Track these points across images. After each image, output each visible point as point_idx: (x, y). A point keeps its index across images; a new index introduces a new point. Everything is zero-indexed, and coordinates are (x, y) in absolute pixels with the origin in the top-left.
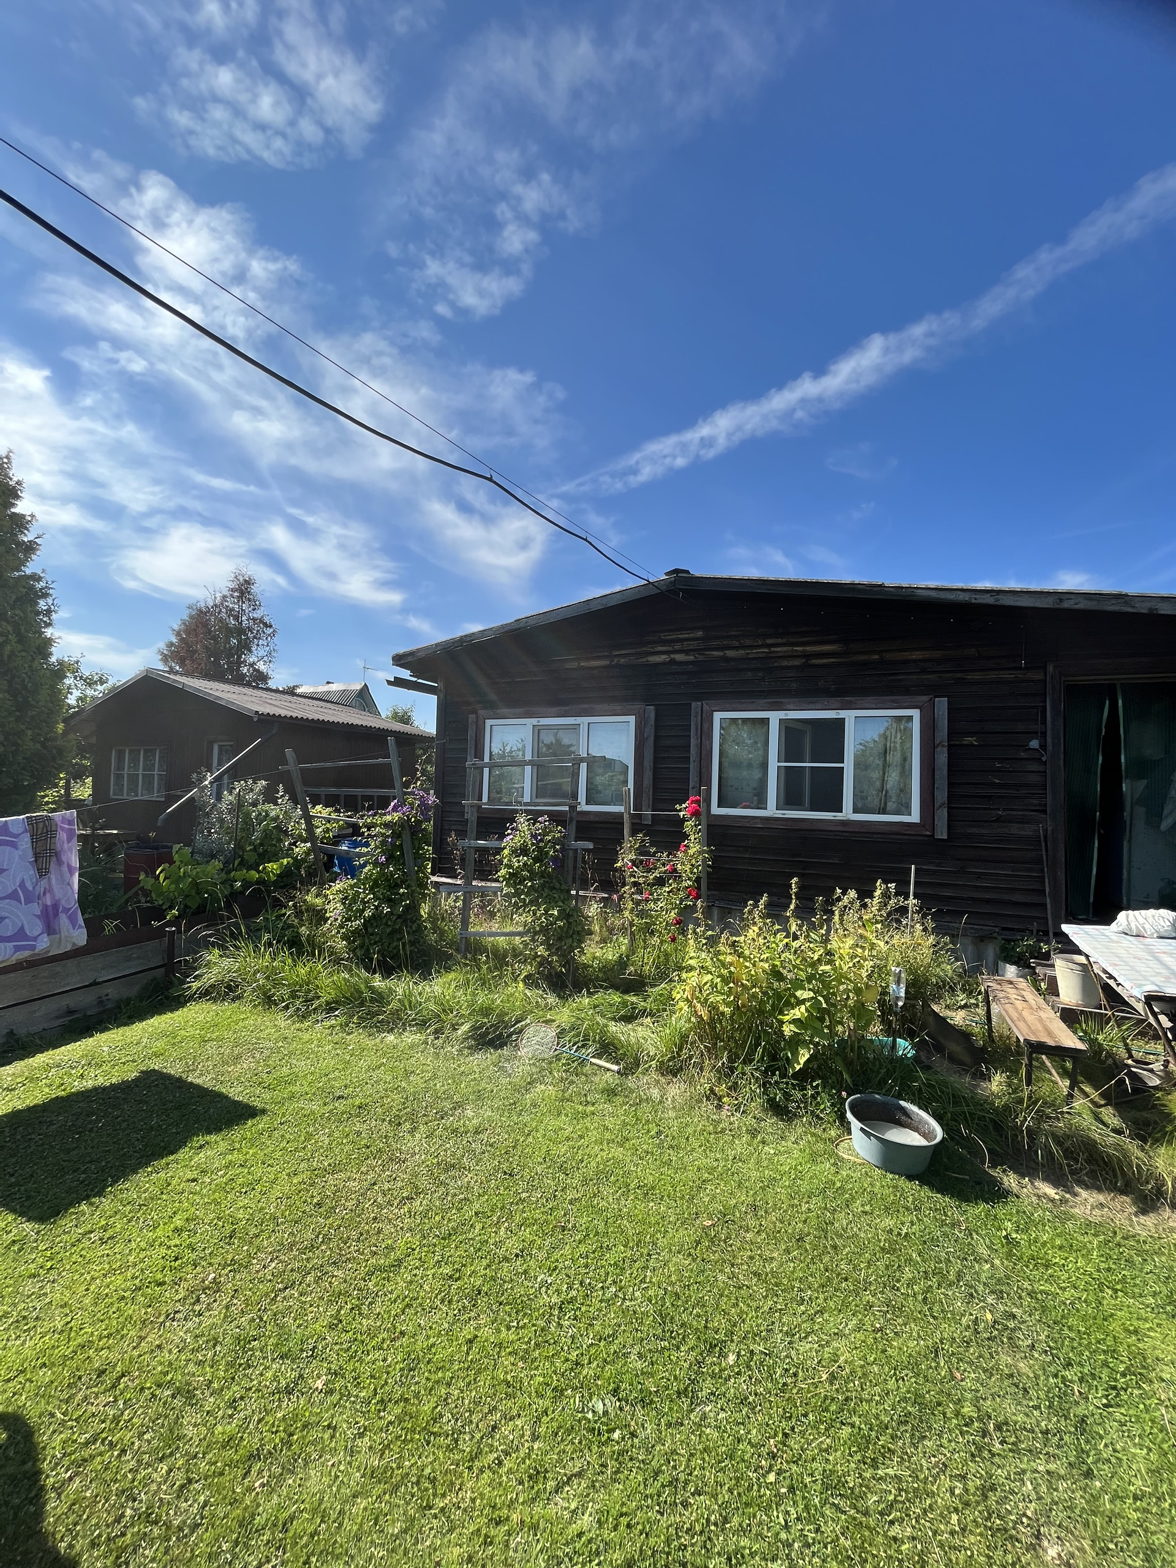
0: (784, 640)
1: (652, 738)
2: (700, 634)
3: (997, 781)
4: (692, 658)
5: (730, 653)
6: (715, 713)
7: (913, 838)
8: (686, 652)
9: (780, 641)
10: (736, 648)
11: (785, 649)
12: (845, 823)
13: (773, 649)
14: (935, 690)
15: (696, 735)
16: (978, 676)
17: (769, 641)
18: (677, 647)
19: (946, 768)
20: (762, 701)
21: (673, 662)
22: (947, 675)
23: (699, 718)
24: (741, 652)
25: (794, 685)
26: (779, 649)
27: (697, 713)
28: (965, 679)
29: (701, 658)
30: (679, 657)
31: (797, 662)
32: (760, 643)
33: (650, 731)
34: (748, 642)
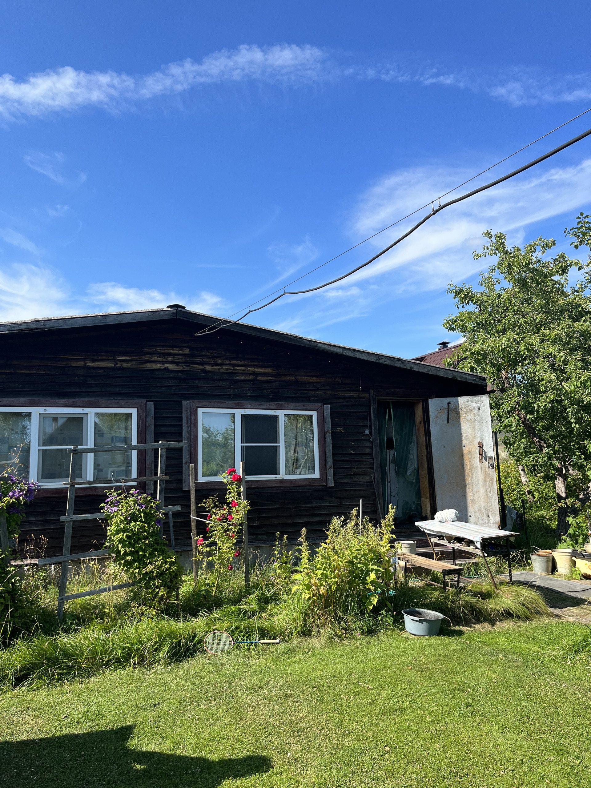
0: (242, 363)
1: (153, 427)
2: (187, 351)
3: (353, 452)
4: (180, 368)
5: (208, 368)
6: (199, 409)
7: (317, 487)
8: (177, 363)
9: (239, 362)
10: (212, 365)
11: (243, 368)
12: (282, 481)
13: (236, 368)
14: (324, 401)
15: (187, 424)
16: (341, 394)
17: (233, 362)
18: (170, 359)
19: (331, 445)
20: (231, 402)
21: (166, 369)
22: (328, 392)
23: (189, 411)
24: (215, 368)
25: (249, 393)
26: (239, 368)
27: (187, 408)
28: (336, 395)
29: (187, 369)
30: (171, 367)
31: (250, 378)
32: (228, 363)
33: (151, 421)
34: (220, 361)
